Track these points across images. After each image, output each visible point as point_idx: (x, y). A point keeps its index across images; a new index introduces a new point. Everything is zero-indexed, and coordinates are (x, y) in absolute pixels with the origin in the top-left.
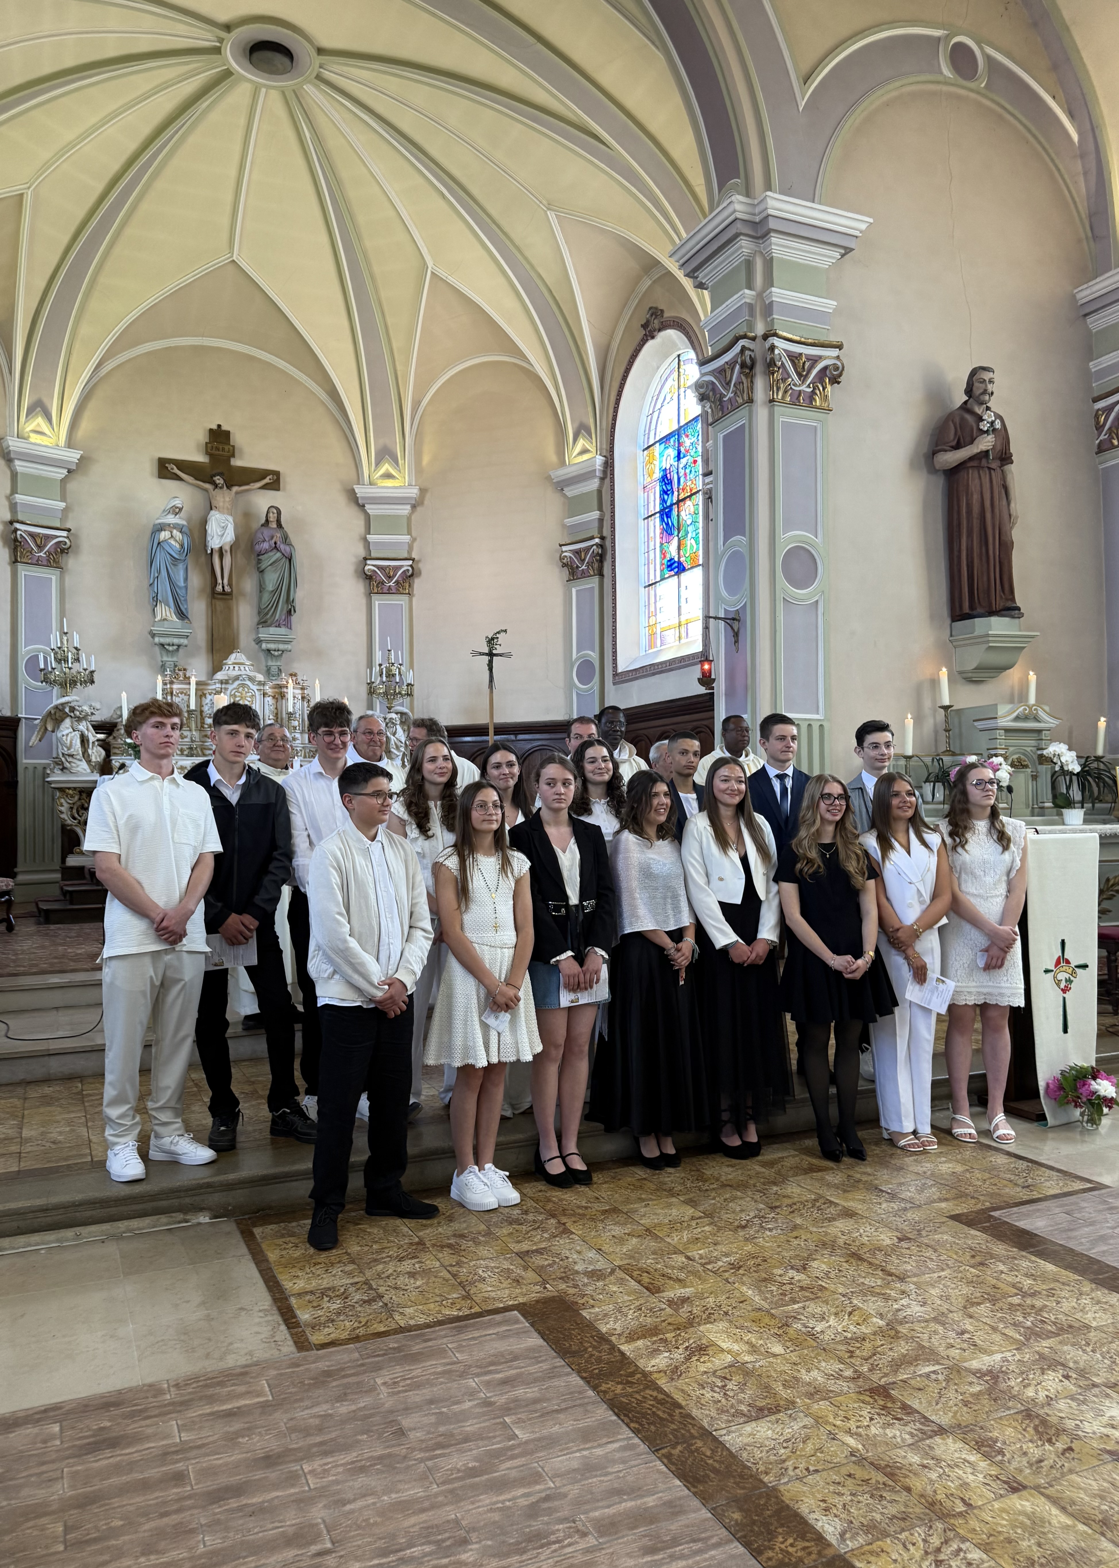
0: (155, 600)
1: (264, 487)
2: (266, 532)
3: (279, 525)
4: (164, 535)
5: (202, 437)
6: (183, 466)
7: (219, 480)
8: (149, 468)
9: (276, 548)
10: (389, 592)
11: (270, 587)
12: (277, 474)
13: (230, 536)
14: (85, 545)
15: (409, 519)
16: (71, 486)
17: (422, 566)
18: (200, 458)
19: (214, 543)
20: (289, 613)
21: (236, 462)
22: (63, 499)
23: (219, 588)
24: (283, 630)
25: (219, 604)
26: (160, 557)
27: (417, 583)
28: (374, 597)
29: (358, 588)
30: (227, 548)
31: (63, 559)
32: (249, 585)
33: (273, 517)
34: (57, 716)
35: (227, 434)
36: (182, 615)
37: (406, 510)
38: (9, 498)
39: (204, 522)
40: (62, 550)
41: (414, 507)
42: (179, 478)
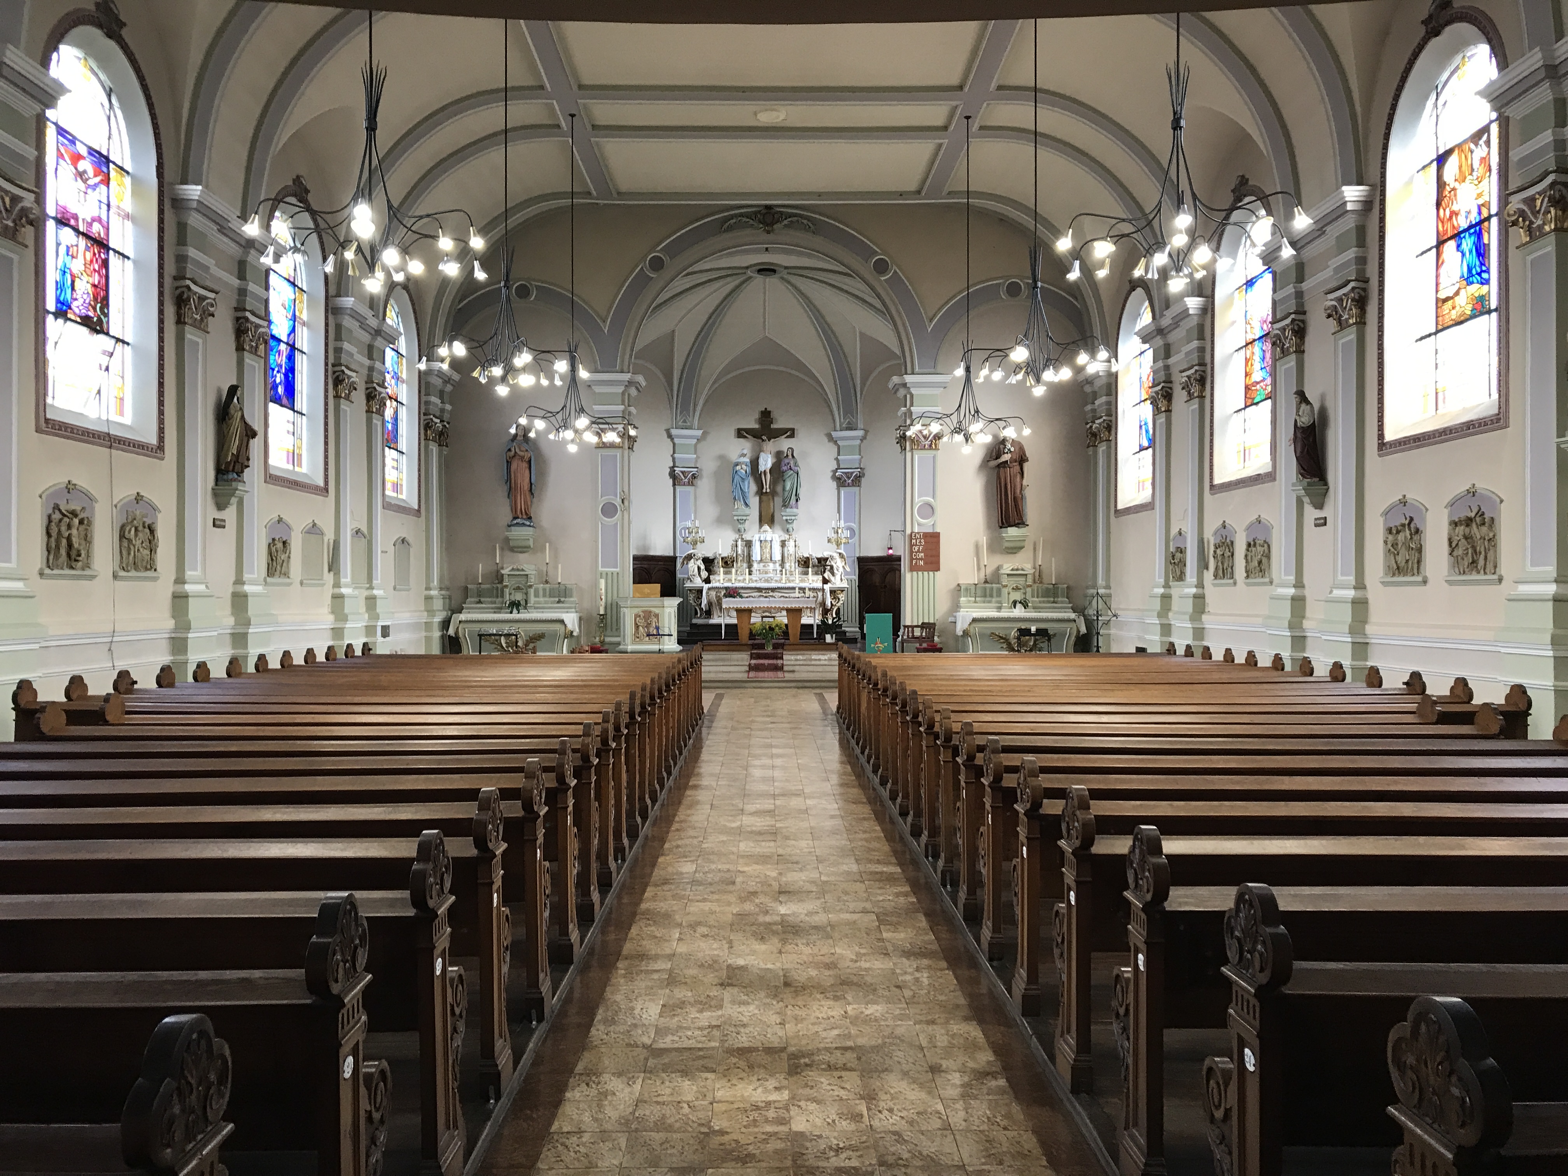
0: (735, 498)
1: (787, 437)
2: (786, 461)
3: (793, 456)
4: (738, 468)
5: (757, 416)
6: (748, 431)
7: (764, 438)
8: (732, 433)
9: (791, 469)
10: (849, 486)
11: (788, 488)
12: (793, 430)
13: (769, 465)
14: (705, 473)
15: (860, 446)
16: (699, 446)
17: (866, 472)
18: (757, 426)
19: (762, 468)
20: (797, 501)
21: (773, 426)
22: (695, 453)
23: (764, 491)
24: (795, 510)
25: (764, 498)
26: (737, 477)
27: (863, 481)
28: (841, 488)
29: (834, 484)
30: (768, 471)
31: (695, 482)
32: (779, 489)
33: (790, 454)
34: (689, 557)
35: (770, 412)
36: (747, 505)
37: (858, 442)
38: (672, 456)
39: (758, 458)
40: (694, 477)
41: (862, 440)
42: (746, 437)
